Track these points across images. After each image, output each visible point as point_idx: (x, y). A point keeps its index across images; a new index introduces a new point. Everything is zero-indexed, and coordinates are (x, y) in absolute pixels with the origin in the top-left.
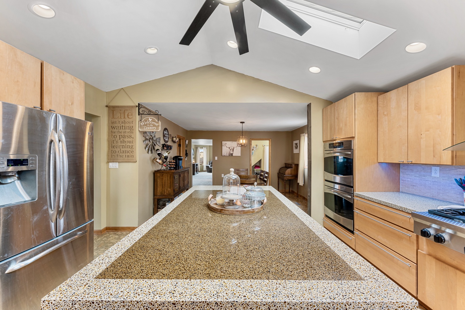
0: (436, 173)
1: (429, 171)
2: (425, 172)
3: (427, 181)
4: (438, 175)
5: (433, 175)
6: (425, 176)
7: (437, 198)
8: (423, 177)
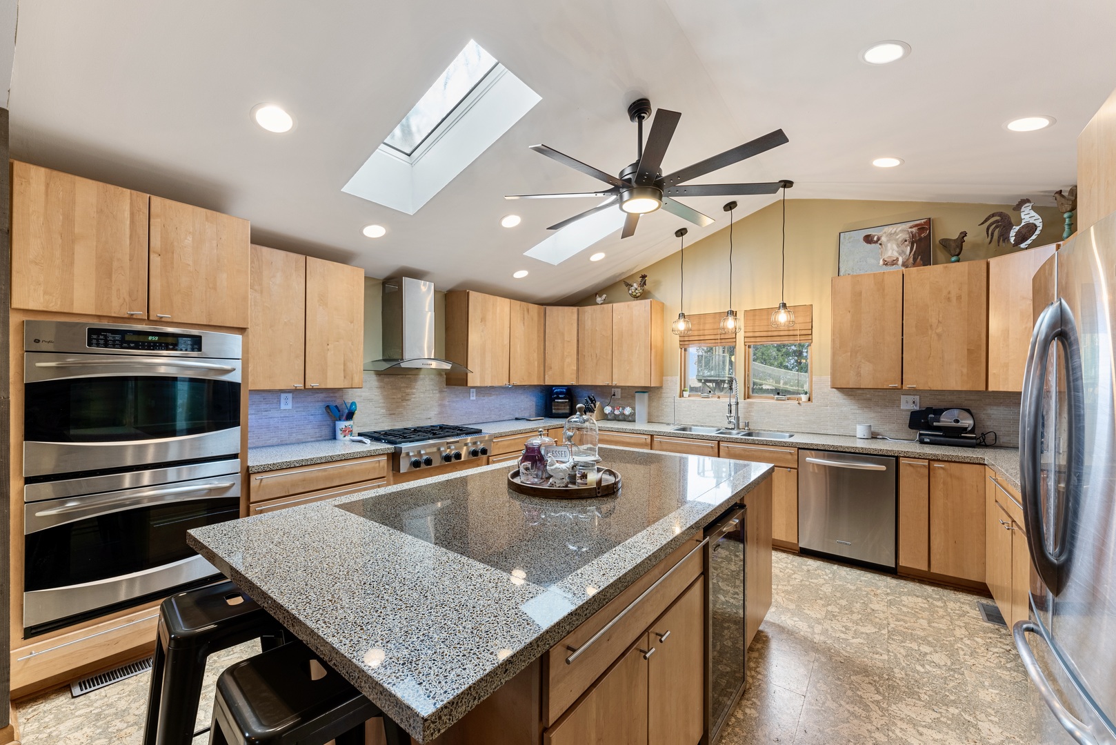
0: (287, 404)
1: (275, 401)
2: (267, 404)
3: (271, 418)
4: (290, 406)
5: (283, 407)
6: (266, 411)
7: (288, 442)
8: (264, 413)
